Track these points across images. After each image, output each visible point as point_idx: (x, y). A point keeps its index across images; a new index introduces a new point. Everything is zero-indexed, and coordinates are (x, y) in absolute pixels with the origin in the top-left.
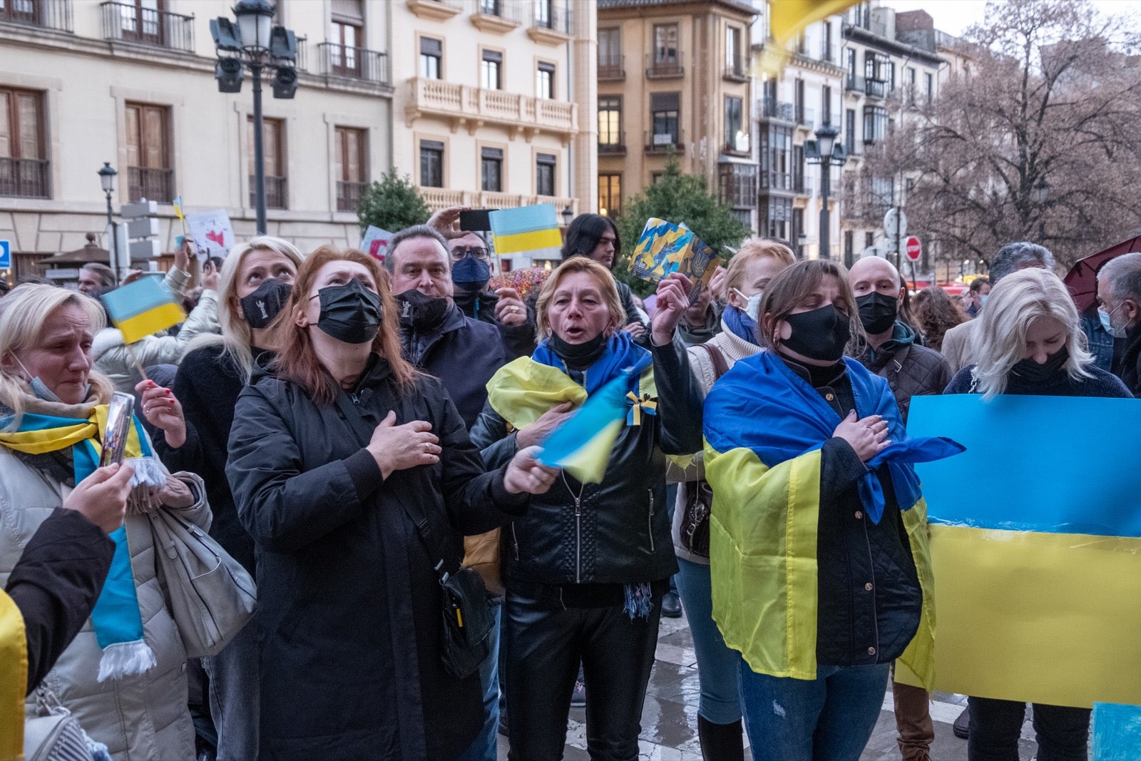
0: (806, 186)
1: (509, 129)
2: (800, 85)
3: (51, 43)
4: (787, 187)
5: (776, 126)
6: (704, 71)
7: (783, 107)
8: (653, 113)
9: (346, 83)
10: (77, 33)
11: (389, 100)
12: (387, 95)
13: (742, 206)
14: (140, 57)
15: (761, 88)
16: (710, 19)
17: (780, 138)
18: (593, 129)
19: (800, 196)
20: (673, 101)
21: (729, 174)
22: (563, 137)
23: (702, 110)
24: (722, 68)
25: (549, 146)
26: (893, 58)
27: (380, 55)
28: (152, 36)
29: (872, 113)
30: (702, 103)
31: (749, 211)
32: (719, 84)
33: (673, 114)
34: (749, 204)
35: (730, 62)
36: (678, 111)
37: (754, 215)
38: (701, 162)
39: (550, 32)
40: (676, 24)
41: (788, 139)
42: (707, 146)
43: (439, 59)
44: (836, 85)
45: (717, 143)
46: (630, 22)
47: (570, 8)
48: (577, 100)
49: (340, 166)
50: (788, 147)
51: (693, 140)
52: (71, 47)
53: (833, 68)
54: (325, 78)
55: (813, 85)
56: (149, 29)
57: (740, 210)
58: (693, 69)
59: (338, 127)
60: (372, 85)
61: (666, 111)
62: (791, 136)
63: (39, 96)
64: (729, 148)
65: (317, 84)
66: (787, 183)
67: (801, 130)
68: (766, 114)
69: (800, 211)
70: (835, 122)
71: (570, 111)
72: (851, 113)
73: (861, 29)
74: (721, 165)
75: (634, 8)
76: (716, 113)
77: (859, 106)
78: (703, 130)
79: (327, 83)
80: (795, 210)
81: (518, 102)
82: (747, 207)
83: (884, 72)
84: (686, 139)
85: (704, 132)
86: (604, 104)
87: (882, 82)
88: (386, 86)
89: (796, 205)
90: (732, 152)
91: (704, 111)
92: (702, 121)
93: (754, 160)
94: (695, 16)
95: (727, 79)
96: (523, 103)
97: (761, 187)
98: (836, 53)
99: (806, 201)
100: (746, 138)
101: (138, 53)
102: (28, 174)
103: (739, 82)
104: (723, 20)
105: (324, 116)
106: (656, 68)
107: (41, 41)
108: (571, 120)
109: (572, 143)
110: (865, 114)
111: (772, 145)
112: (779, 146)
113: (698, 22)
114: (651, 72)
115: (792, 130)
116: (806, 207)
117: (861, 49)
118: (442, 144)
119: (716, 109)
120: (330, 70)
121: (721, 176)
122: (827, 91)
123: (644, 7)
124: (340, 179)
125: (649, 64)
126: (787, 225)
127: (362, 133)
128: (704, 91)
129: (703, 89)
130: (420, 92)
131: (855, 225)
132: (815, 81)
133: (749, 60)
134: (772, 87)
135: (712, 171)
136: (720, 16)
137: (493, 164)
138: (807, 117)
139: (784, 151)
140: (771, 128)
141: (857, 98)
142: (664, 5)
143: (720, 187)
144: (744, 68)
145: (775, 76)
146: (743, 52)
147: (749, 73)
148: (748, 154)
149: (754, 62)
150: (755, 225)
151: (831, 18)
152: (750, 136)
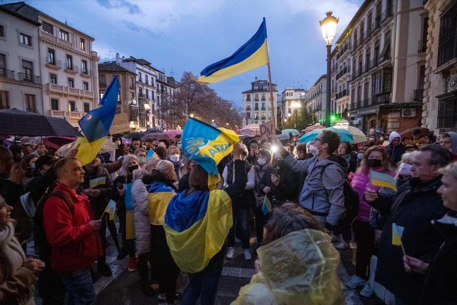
1: (77, 97)
2: (147, 91)
4: (146, 112)
5: (142, 99)
6: (125, 87)
7: (144, 95)
9: (28, 83)
11: (41, 88)
12: (41, 87)
13: (135, 116)
15: (138, 91)
16: (126, 75)
17: (143, 102)
18: (99, 98)
19: (148, 114)
21: (132, 109)
22: (91, 99)
24: (129, 86)
25: (87, 101)
26: (166, 86)
27: (38, 77)
29: (163, 97)
30: (125, 93)
32: (129, 89)
34: (137, 115)
35: (131, 84)
37: (138, 117)
38: (125, 106)
39: (86, 75)
40: (118, 75)
42: (127, 103)
43: (56, 79)
44: (155, 91)
45: (129, 102)
46: (107, 74)
47: (91, 70)
48: (94, 91)
49: (27, 104)
51: (123, 101)
53: (154, 87)
54: (21, 81)
55: (150, 91)
58: (123, 85)
59: (26, 94)
60: (36, 84)
65: (19, 83)
67: (148, 100)
68: (140, 96)
70: (155, 99)
71: (92, 93)
72: (158, 97)
73: (160, 80)
74: (130, 107)
75: (108, 71)
77: (160, 96)
78: (125, 99)
79: (22, 83)
80: (147, 116)
81: (78, 91)
83: (165, 89)
86: (102, 92)
87: (164, 91)
88: (41, 85)
90: (133, 104)
91: (125, 95)
92: (125, 97)
93: (138, 106)
94: (123, 74)
95: (131, 88)
96: (80, 91)
97: (139, 112)
98: (155, 84)
103: (134, 89)
104: (129, 76)
105: (21, 91)
108: (93, 95)
109: (93, 101)
110: (161, 97)
111: (141, 103)
113: (124, 76)
115: (146, 100)
116: (149, 116)
117: (160, 84)
118: (58, 100)
119: (128, 94)
120: (22, 79)
121: (130, 109)
122: (153, 92)
123: (110, 71)
124: (27, 107)
126: (145, 120)
127: (33, 96)
128: (125, 91)
130: (51, 87)
132: (150, 90)
133: (135, 85)
134: (141, 90)
135: (128, 108)
136: (128, 74)
137: (73, 104)
138: (149, 97)
140: (141, 100)
141: (159, 94)
142: (115, 71)
143: (130, 111)
144: (135, 86)
145: (141, 88)
146: (134, 83)
147: (136, 88)
148: (136, 105)
149: (137, 85)
150: (138, 120)
151: (153, 77)
152: (136, 101)
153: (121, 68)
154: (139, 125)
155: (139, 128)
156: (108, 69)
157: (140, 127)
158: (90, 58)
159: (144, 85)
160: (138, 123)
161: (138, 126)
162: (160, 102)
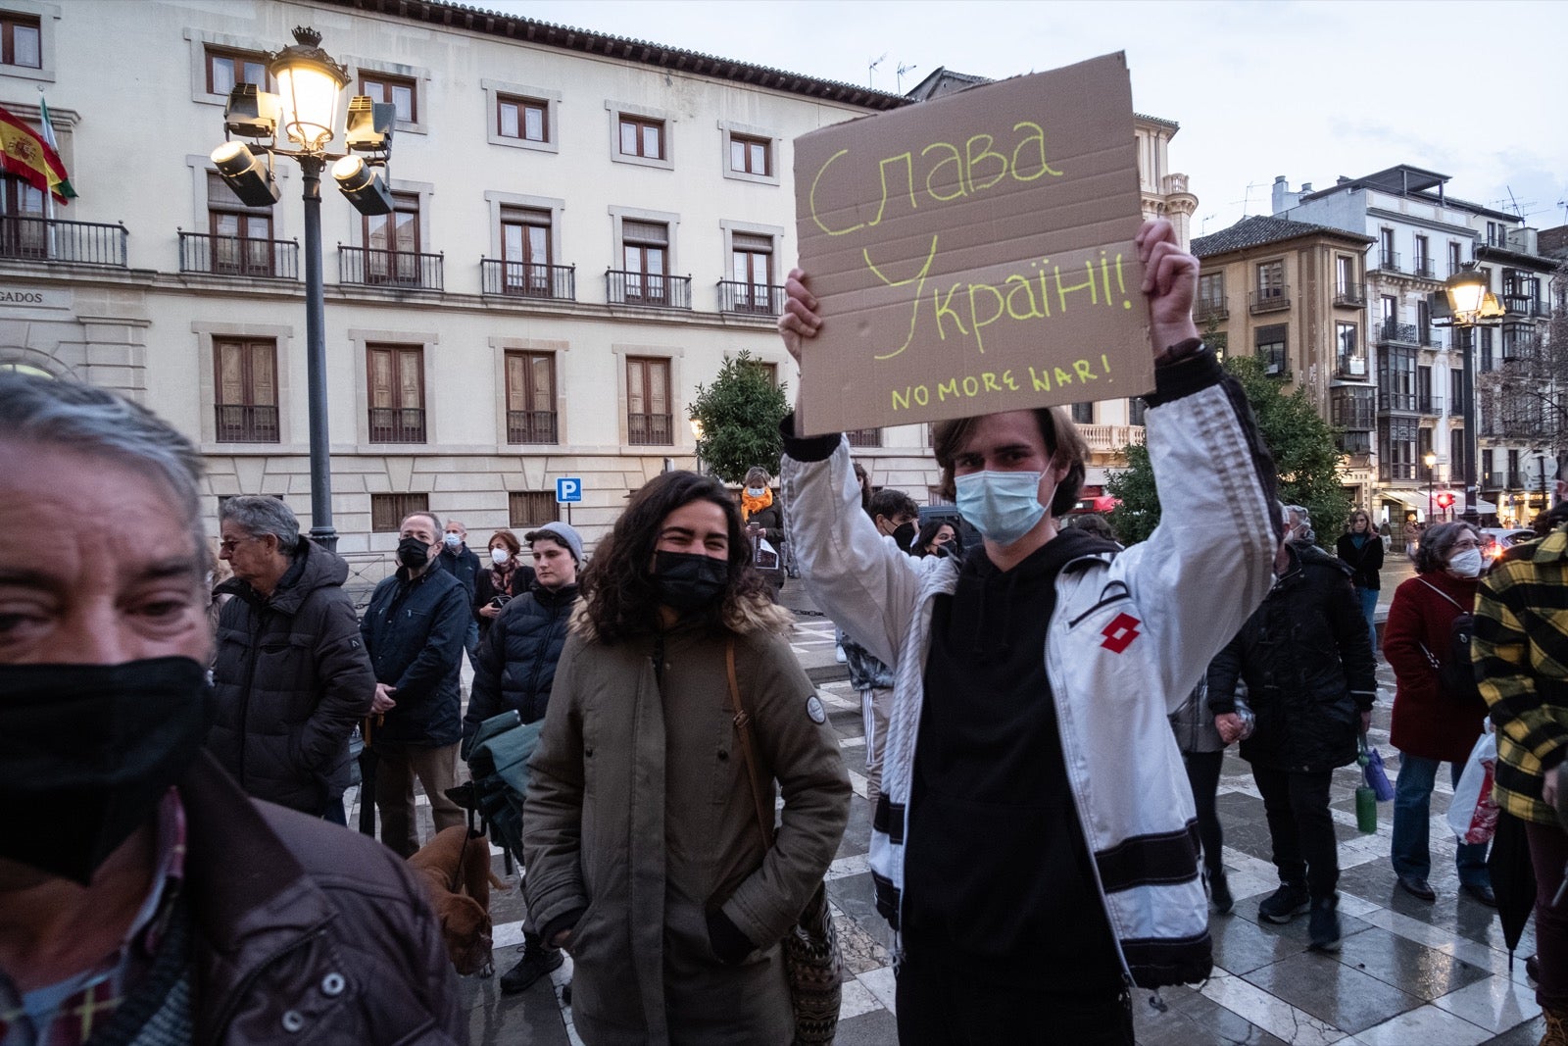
0: (1434, 406)
2: (1424, 307)
3: (673, 319)
4: (1412, 408)
5: (1396, 348)
6: (1312, 302)
7: (1405, 329)
8: (1259, 346)
10: (695, 308)
13: (1359, 428)
14: (748, 324)
16: (1318, 251)
17: (1401, 360)
19: (1427, 416)
20: (1280, 334)
21: (1342, 397)
23: (1311, 338)
24: (1333, 296)
26: (1535, 274)
28: (762, 307)
29: (1514, 330)
30: (1311, 331)
31: (1367, 433)
32: (1330, 314)
33: (1279, 347)
34: (1367, 426)
35: (1342, 289)
36: (1285, 341)
37: (1373, 437)
38: (1310, 387)
40: (1280, 261)
41: (1411, 361)
42: (1317, 372)
45: (1328, 369)
46: (1231, 265)
50: (1412, 369)
51: (1301, 368)
52: (690, 321)
56: (760, 302)
57: (1356, 432)
58: (1300, 300)
61: (1272, 344)
62: (1415, 358)
63: (666, 361)
64: (1343, 372)
66: (1412, 403)
67: (1426, 351)
68: (1385, 336)
69: (1429, 431)
72: (1487, 332)
73: (1496, 247)
74: (1333, 389)
75: (1236, 251)
76: (1327, 340)
78: (1311, 357)
80: (1422, 429)
82: (1365, 429)
83: (1526, 289)
84: (1295, 367)
85: (1313, 359)
87: (1525, 299)
89: (1422, 425)
90: (1346, 376)
91: (1312, 338)
92: (1311, 349)
93: (1373, 381)
94: (1301, 250)
95: (1339, 307)
97: (1380, 409)
99: (1434, 420)
100: (1361, 363)
101: (746, 321)
102: (658, 426)
103: (1353, 309)
104: (1332, 251)
106: (1260, 305)
107: (665, 318)
110: (1504, 332)
111: (1392, 367)
112: (1401, 368)
113: (1304, 256)
114: (1256, 308)
115: (1416, 351)
116: (1435, 427)
117: (1497, 269)
119: (1327, 336)
121: (1333, 400)
123: (1246, 250)
125: (1253, 301)
126: (1413, 445)
128: (1312, 319)
129: (1310, 318)
131: (1496, 443)
133: (1363, 286)
134: (1391, 309)
135: (1323, 395)
136: (1329, 247)
139: (1407, 372)
140: (1392, 351)
142: (1267, 245)
143: (1333, 409)
144: (1358, 295)
145: (1394, 300)
146: (1357, 279)
147: (1364, 300)
148: (1365, 377)
149: (1369, 288)
150: (1373, 446)
151: (1459, 239)
152: (1366, 360)
153: (1295, 225)
154: (1376, 470)
155: (1375, 485)
156: (1235, 242)
157: (1381, 480)
158: (1161, 204)
159: (1408, 280)
160: (1374, 460)
161: (1374, 476)
162: (1497, 353)
